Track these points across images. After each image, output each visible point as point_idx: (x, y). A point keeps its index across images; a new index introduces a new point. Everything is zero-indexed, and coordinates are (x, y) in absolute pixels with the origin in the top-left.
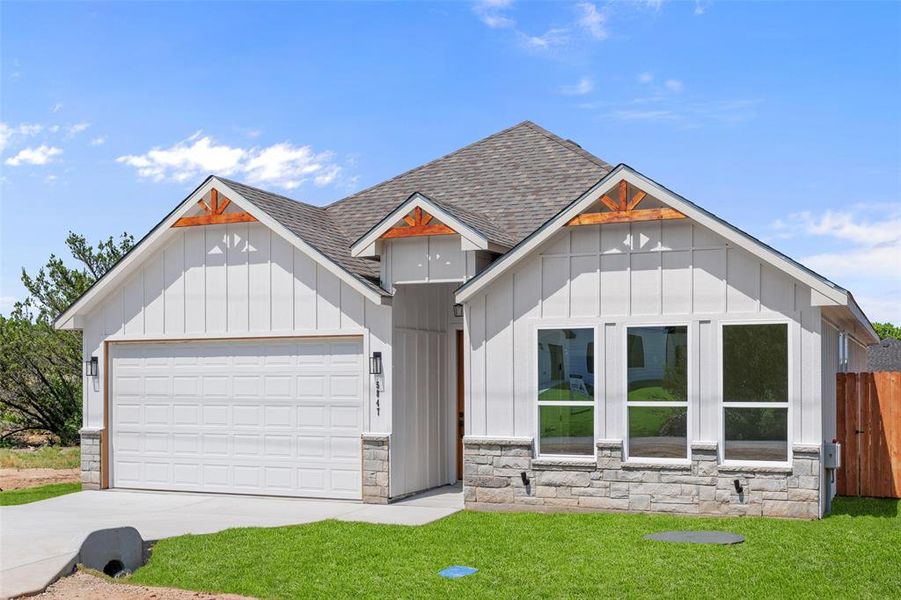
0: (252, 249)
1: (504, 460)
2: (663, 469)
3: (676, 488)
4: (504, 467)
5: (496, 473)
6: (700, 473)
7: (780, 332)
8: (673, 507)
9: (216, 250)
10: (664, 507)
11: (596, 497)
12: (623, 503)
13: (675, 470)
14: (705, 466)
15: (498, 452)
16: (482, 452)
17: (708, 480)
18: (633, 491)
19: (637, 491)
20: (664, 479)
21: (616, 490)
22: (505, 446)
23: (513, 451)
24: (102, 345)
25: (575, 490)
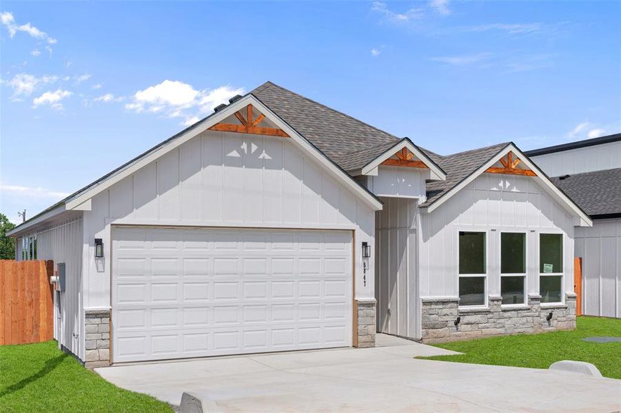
0: (267, 157)
1: (445, 311)
2: (520, 310)
3: (524, 320)
4: (445, 315)
5: (440, 319)
6: (534, 311)
7: (559, 237)
8: (523, 330)
9: (234, 154)
10: (520, 330)
11: (490, 329)
12: (502, 330)
13: (524, 310)
14: (536, 307)
15: (441, 306)
16: (433, 306)
17: (537, 314)
18: (507, 323)
19: (508, 323)
20: (519, 315)
21: (499, 323)
22: (445, 302)
23: (449, 305)
24: (108, 227)
25: (480, 326)
